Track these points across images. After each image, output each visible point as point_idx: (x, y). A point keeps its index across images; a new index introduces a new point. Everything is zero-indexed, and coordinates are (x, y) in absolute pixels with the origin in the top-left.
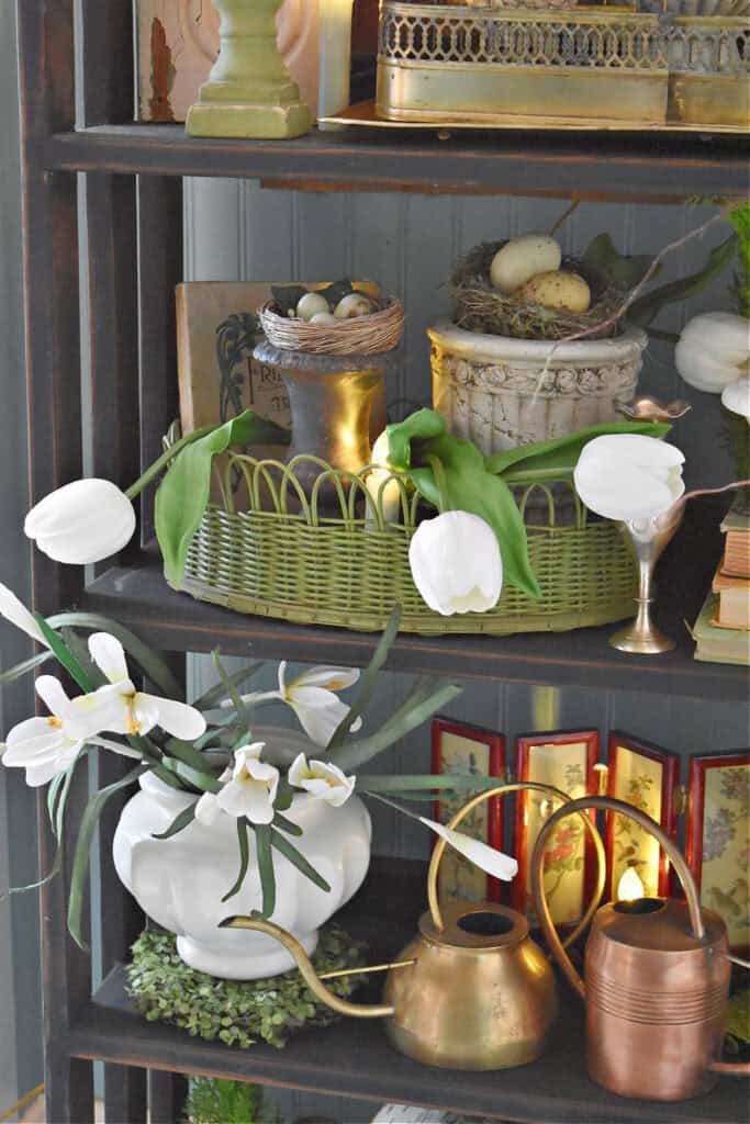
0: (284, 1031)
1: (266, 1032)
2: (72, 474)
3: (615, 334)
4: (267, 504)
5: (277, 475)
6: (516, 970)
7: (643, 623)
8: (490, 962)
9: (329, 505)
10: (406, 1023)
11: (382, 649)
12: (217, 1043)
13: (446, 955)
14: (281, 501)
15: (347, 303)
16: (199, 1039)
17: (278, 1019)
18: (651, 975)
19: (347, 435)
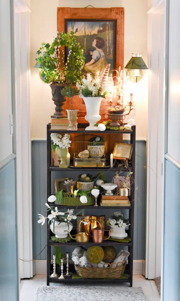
0: (67, 242)
1: (66, 242)
2: (50, 195)
3: (91, 182)
4: (66, 196)
5: (67, 194)
6: (86, 235)
7: (96, 204)
8: (84, 234)
9: (71, 196)
10: (78, 240)
11: (77, 207)
12: (62, 243)
13: (81, 233)
14: (67, 196)
15: (71, 180)
16: (60, 243)
17: (67, 240)
18: (98, 232)
19: (72, 191)
